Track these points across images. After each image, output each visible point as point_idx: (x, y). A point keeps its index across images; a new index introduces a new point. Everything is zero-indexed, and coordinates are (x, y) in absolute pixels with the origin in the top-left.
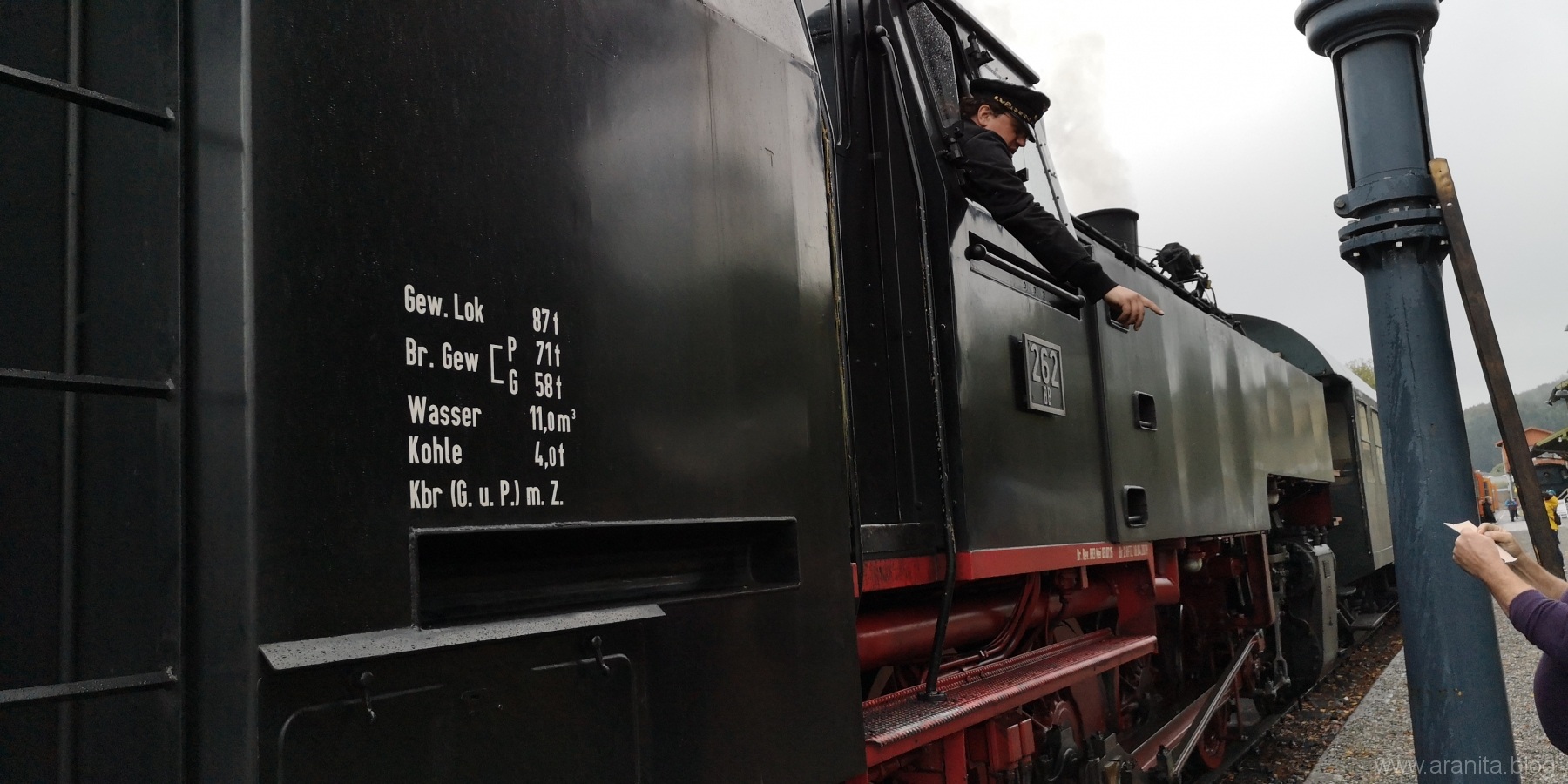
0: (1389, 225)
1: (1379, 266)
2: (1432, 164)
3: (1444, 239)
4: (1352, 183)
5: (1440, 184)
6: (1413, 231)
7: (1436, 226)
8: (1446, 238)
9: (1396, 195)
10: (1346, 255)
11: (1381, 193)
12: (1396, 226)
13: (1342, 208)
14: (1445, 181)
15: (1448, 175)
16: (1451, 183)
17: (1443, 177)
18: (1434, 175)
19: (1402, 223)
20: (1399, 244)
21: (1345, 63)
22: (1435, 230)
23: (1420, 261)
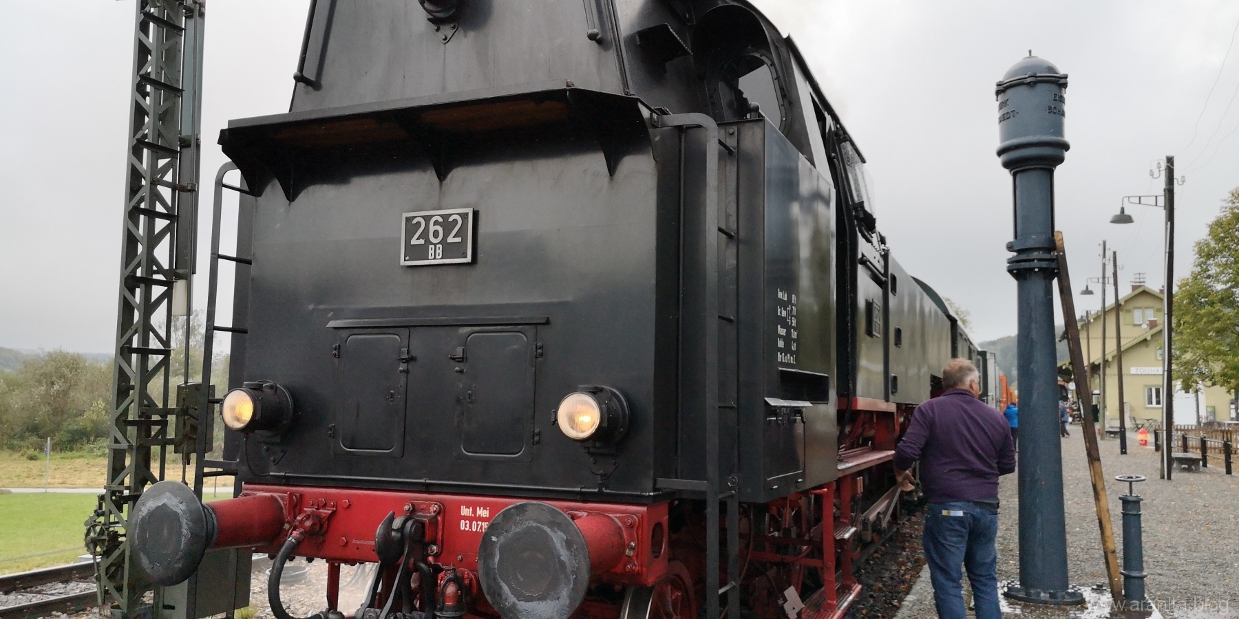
0: (1033, 260)
1: (1025, 279)
2: (1055, 234)
3: (1056, 269)
4: (1016, 237)
5: (1058, 243)
6: (1044, 264)
7: (1054, 263)
8: (1058, 269)
9: (1037, 246)
10: (1010, 271)
11: (1030, 244)
12: (1036, 261)
13: (1010, 247)
14: (1061, 242)
15: (1062, 239)
16: (1063, 243)
17: (1059, 240)
18: (1055, 237)
19: (1039, 260)
20: (1037, 270)
21: (1018, 177)
22: (1053, 265)
23: (1045, 278)
